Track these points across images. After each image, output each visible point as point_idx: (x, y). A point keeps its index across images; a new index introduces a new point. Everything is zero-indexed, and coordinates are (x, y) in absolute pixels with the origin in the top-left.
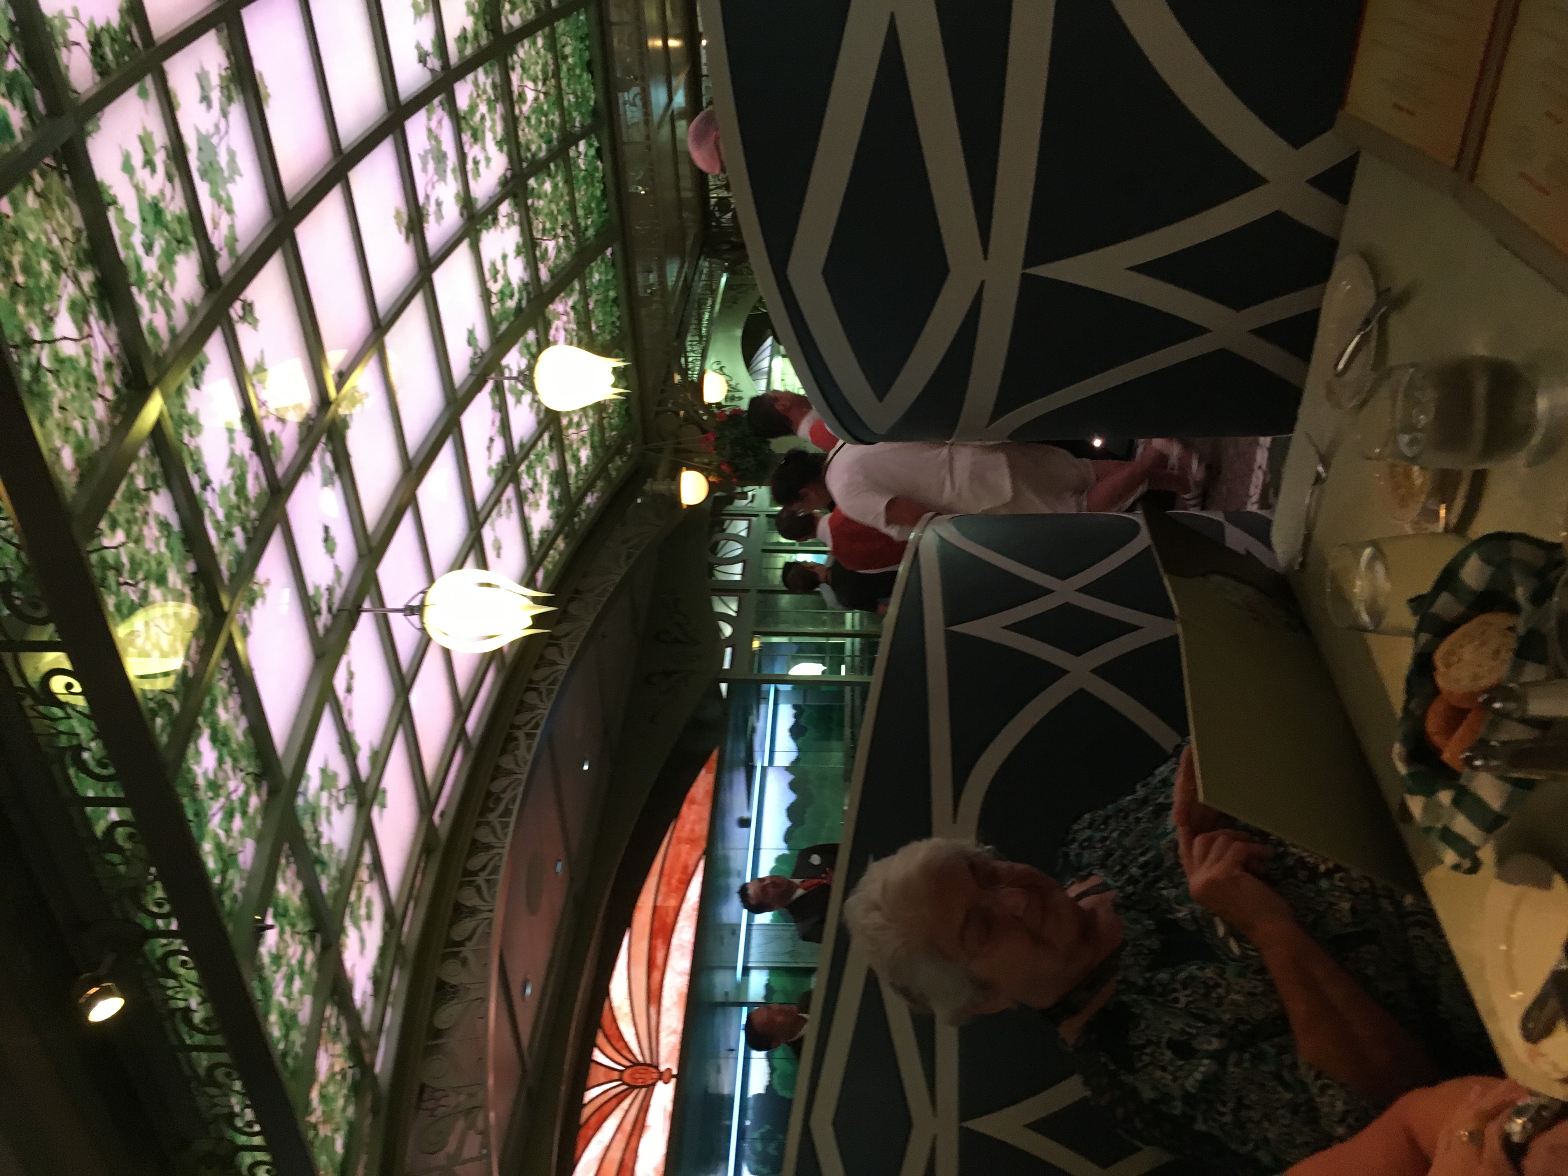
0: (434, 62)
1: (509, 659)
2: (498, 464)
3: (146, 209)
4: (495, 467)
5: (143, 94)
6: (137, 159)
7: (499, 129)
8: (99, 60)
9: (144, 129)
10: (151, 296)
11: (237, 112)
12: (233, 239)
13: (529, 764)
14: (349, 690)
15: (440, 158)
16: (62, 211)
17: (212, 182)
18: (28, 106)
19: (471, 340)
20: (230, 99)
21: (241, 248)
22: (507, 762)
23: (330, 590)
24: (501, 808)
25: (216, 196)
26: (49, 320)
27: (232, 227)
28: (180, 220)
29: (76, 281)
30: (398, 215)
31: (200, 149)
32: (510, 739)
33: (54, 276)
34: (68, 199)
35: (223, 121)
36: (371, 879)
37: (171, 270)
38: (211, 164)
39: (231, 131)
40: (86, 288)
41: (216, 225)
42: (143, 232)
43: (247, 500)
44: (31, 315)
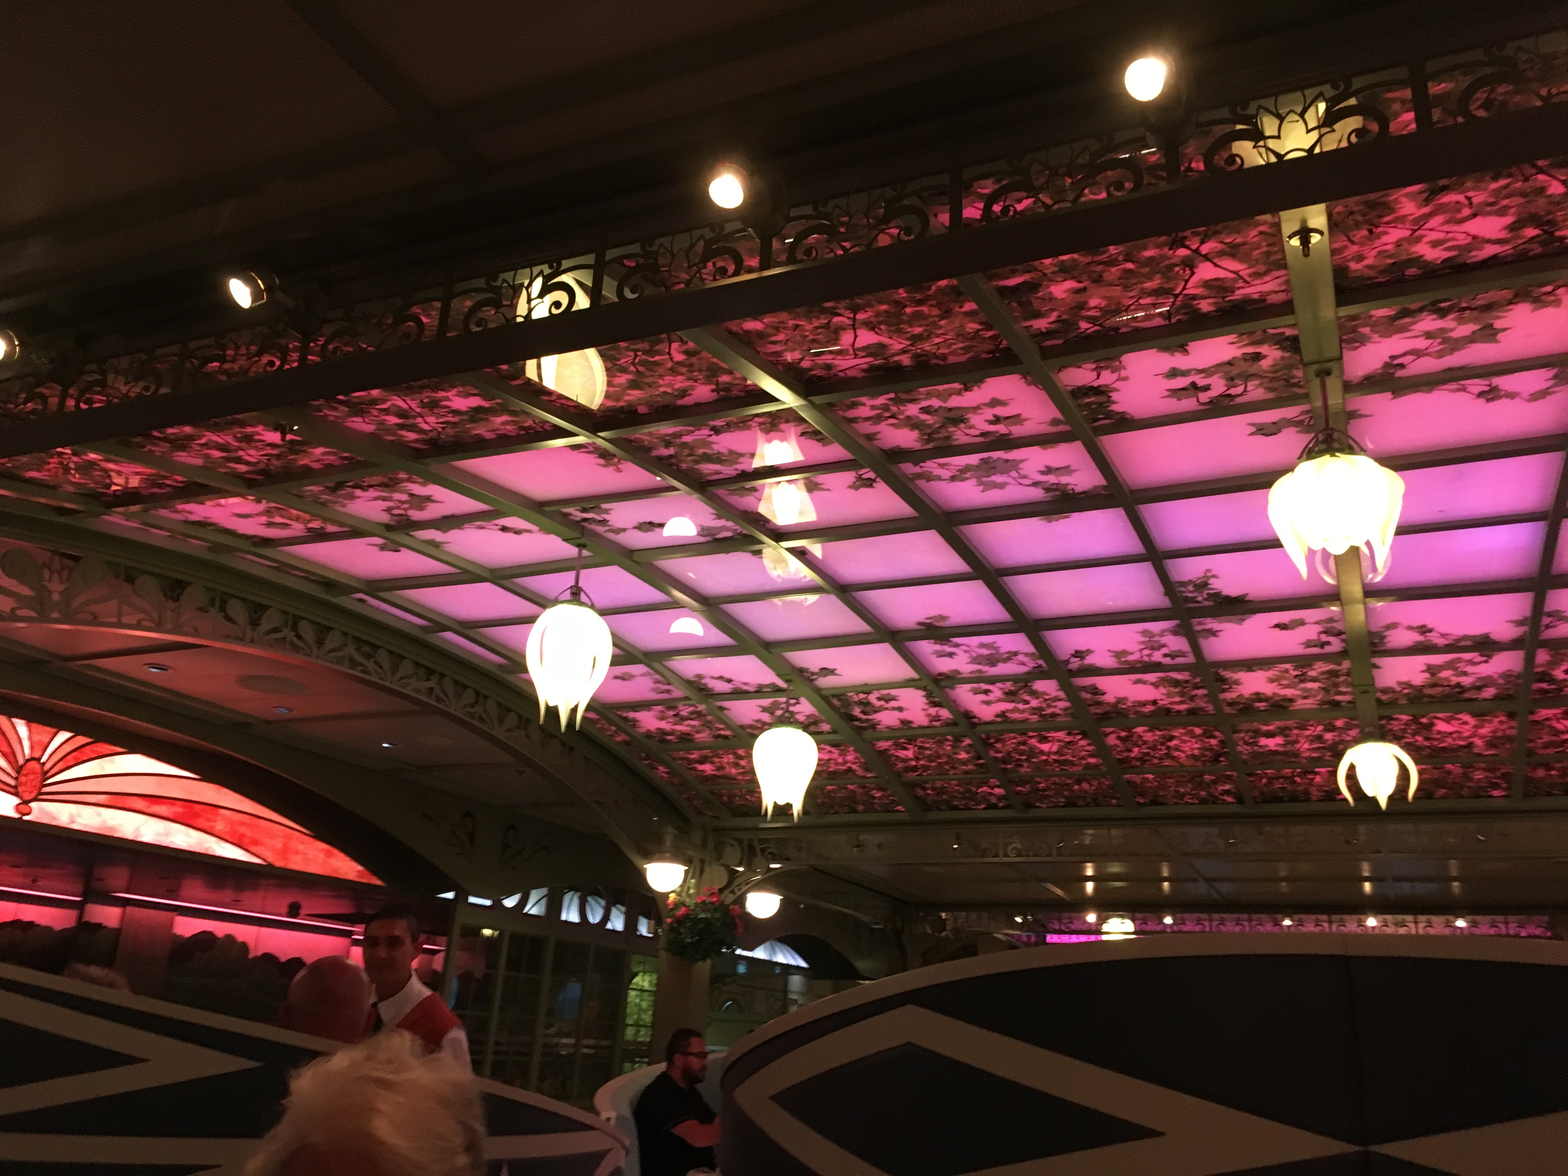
0: (1075, 664)
1: (511, 678)
2: (705, 684)
3: (959, 413)
4: (703, 681)
5: (1055, 422)
6: (1001, 411)
7: (1016, 716)
8: (1084, 391)
9: (1026, 420)
10: (886, 408)
11: (1037, 494)
12: (929, 478)
13: (401, 690)
14: (504, 529)
15: (992, 661)
16: (962, 348)
17: (978, 467)
18: (1048, 334)
19: (826, 671)
20: (1047, 490)
21: (922, 483)
22: (407, 668)
23: (604, 522)
24: (359, 658)
25: (967, 468)
26: (871, 326)
27: (939, 478)
28: (948, 438)
29: (904, 351)
30: (943, 618)
31: (1007, 461)
32: (430, 672)
33: (909, 335)
34: (971, 354)
35: (1029, 482)
36: (310, 530)
37: (906, 426)
38: (994, 468)
39: (1021, 487)
40: (896, 358)
41: (942, 466)
42: (940, 407)
43: (697, 462)
44: (878, 314)
